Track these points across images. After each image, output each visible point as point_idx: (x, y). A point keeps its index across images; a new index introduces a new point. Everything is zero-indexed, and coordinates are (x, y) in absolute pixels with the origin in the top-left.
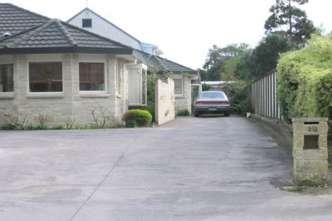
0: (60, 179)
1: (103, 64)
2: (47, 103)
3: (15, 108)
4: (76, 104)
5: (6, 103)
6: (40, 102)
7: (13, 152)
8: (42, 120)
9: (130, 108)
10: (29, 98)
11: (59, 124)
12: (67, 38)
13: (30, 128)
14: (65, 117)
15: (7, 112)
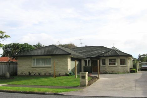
0: (125, 85)
1: (125, 59)
2: (113, 68)
3: (106, 69)
4: (120, 68)
5: (104, 68)
6: (112, 67)
7: (111, 79)
8: (112, 71)
9: (130, 69)
10: (109, 67)
11: (116, 72)
12: (117, 53)
13: (110, 73)
14: (117, 71)
15: (104, 70)
